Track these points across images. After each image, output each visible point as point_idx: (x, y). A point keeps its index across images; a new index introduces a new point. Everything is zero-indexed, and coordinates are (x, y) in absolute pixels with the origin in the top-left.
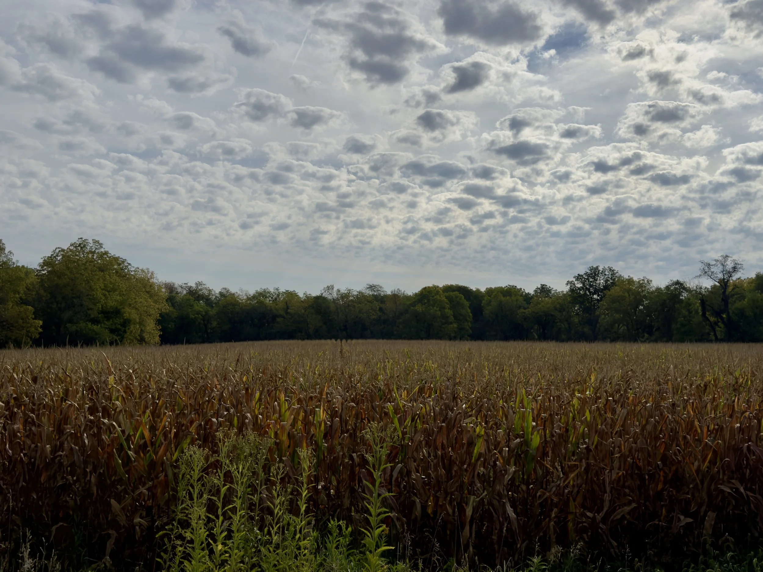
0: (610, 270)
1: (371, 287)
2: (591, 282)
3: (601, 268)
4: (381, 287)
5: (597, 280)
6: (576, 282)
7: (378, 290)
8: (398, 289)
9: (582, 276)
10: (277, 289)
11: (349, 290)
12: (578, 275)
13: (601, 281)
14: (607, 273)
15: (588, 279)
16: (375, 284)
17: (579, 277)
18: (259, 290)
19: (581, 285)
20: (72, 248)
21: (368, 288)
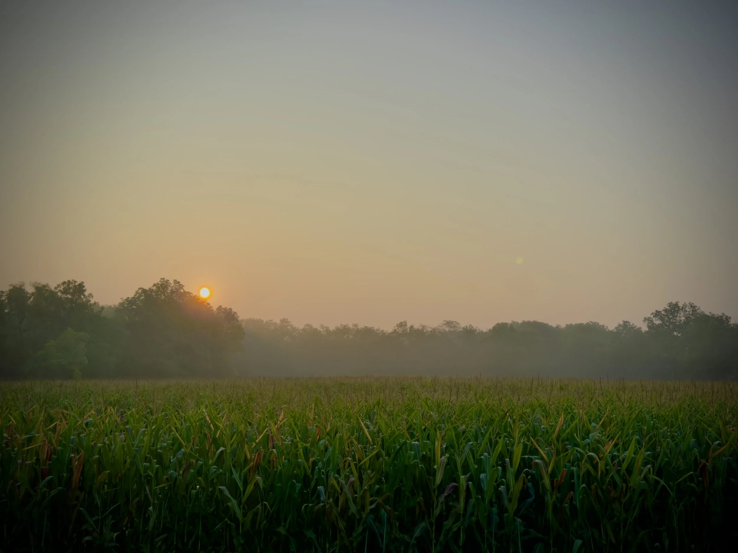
0: (692, 306)
1: (448, 323)
2: (671, 318)
3: (681, 305)
4: (458, 324)
5: (676, 316)
6: (654, 319)
7: (455, 327)
8: (470, 325)
9: (660, 312)
10: (356, 325)
11: (424, 327)
12: (656, 311)
13: (681, 317)
14: (688, 310)
15: (667, 316)
16: (452, 320)
17: (657, 314)
18: (339, 326)
19: (660, 322)
20: (154, 288)
21: (445, 324)
